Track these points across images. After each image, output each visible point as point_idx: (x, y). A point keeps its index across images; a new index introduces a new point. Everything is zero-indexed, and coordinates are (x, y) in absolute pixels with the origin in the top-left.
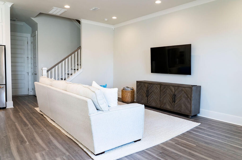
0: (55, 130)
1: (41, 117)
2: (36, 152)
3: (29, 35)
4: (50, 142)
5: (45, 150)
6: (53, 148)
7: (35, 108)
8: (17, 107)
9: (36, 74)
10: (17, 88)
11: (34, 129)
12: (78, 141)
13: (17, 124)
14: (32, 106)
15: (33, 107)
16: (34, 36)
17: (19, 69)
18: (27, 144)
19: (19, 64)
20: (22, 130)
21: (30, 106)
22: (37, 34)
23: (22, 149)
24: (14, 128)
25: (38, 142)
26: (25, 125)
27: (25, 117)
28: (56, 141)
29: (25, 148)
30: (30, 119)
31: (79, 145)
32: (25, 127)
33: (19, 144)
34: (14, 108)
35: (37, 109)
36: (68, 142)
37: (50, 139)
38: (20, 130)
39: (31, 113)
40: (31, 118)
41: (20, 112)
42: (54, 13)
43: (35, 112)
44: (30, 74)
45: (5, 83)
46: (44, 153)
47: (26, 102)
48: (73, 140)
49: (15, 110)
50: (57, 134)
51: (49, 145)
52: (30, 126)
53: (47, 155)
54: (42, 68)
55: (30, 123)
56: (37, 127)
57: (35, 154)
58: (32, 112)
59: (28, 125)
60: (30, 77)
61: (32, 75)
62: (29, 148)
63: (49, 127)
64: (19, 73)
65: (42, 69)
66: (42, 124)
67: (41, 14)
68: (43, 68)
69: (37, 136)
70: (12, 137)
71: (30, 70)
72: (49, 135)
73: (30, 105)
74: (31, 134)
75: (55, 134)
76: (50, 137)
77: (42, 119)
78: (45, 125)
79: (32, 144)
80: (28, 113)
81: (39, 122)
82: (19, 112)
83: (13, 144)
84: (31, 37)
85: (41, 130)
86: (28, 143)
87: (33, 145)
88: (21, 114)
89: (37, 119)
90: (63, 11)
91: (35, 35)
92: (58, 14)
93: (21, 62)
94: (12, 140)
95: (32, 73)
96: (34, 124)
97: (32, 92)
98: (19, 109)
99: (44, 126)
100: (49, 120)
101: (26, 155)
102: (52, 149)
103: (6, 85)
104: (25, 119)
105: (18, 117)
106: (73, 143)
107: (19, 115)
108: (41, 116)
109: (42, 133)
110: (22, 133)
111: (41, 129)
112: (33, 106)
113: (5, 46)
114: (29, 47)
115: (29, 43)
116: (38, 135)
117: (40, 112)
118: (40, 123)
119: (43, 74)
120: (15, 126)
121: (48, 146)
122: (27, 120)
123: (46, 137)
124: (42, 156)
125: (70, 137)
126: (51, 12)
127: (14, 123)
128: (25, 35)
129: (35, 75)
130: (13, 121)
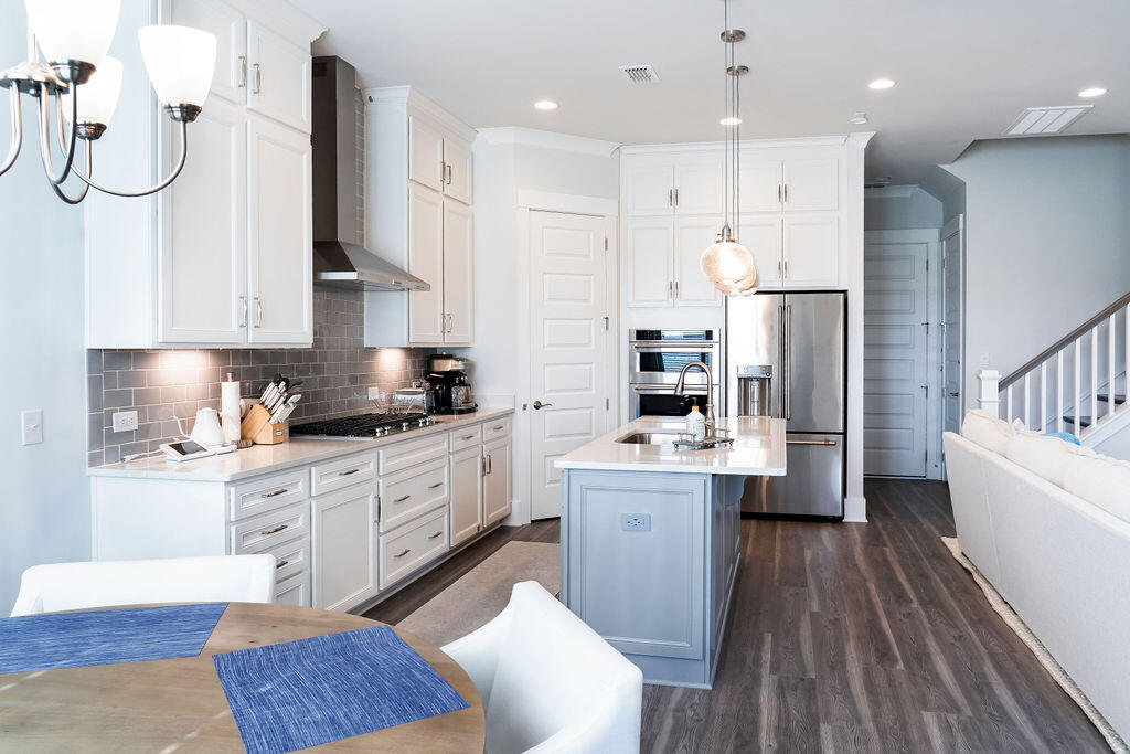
0: (1010, 646)
1: (963, 580)
2: (925, 705)
3: (932, 235)
4: (985, 688)
5: (958, 710)
6: (991, 714)
7: (944, 539)
8: (880, 525)
9: (957, 395)
10: (884, 448)
11: (931, 620)
12: (1106, 724)
13: (872, 586)
14: (933, 527)
15: (937, 532)
16: (951, 235)
17: (894, 370)
18: (898, 668)
19: (894, 353)
20: (889, 614)
21: (925, 526)
22: (961, 227)
23: (881, 681)
24: (862, 598)
25: (937, 673)
26: (900, 597)
27: (904, 567)
28: (1009, 692)
29: (891, 682)
30: (920, 578)
31: (1110, 740)
32: (900, 605)
33: (873, 660)
34: (868, 525)
35: (952, 544)
36: (1060, 714)
37: (984, 676)
38: (881, 612)
39: (927, 556)
40: (924, 576)
41: (889, 543)
42: (1036, 130)
43: (944, 556)
44: (934, 393)
45: (841, 430)
46: (952, 719)
47: (914, 509)
48: (1087, 710)
49: (872, 533)
50: (1019, 665)
51: (977, 698)
52: (915, 604)
53: (965, 730)
54: (981, 372)
55: (918, 594)
56: (940, 615)
57: (923, 713)
58: (931, 554)
59: (911, 601)
60: (934, 406)
61: (943, 395)
62: (904, 685)
63: (991, 630)
64: (894, 387)
65: (979, 378)
66: (964, 611)
67: (976, 145)
68: (985, 374)
69: (938, 649)
70: (852, 631)
71: (934, 379)
72: (982, 658)
73: (926, 524)
74: (915, 635)
75: (1010, 665)
76: (986, 669)
77: (965, 590)
78: (975, 618)
79: (914, 675)
80: (914, 554)
81: (950, 599)
82: (885, 545)
83: (854, 654)
84: (941, 240)
85: (955, 633)
86: (901, 666)
87: (919, 680)
88: (889, 551)
89: (946, 586)
90: (1073, 112)
91: (957, 233)
92: (1054, 129)
93: (903, 346)
94: (851, 637)
95: (943, 390)
96: (931, 601)
97: (939, 465)
98: (883, 532)
99: (971, 621)
100: (991, 601)
101: (890, 705)
102: (986, 716)
103: (845, 433)
104: (901, 576)
105: (877, 562)
106: (1084, 727)
107: (883, 554)
108: (964, 575)
109: (958, 644)
110: (885, 623)
111: (956, 627)
112: (937, 527)
113: (845, 292)
114: (934, 282)
115: (934, 265)
116: (941, 648)
117: (961, 560)
118: (954, 604)
119: (983, 399)
120: (867, 591)
121: (972, 702)
122: (909, 579)
123: (969, 664)
124: (947, 728)
125: (1074, 696)
126: (1017, 131)
127: (865, 580)
128: (917, 235)
129: (953, 399)
130: (859, 571)
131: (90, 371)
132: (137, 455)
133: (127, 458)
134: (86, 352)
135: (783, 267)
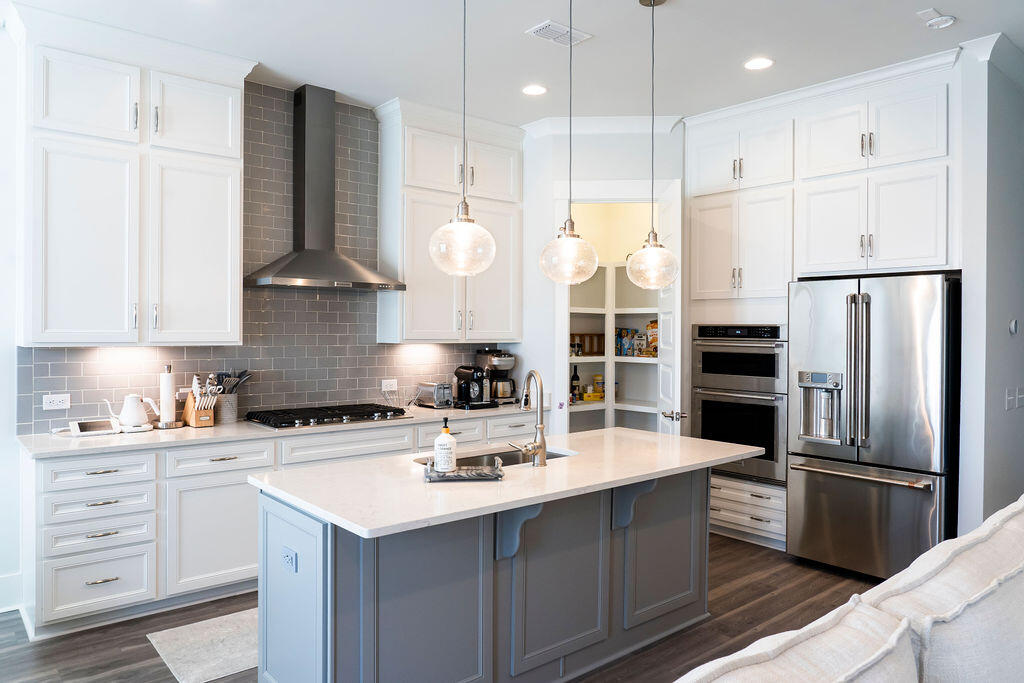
45: (938, 469)
131: (19, 362)
132: (59, 429)
133: (54, 430)
134: (16, 349)
135: (867, 243)
